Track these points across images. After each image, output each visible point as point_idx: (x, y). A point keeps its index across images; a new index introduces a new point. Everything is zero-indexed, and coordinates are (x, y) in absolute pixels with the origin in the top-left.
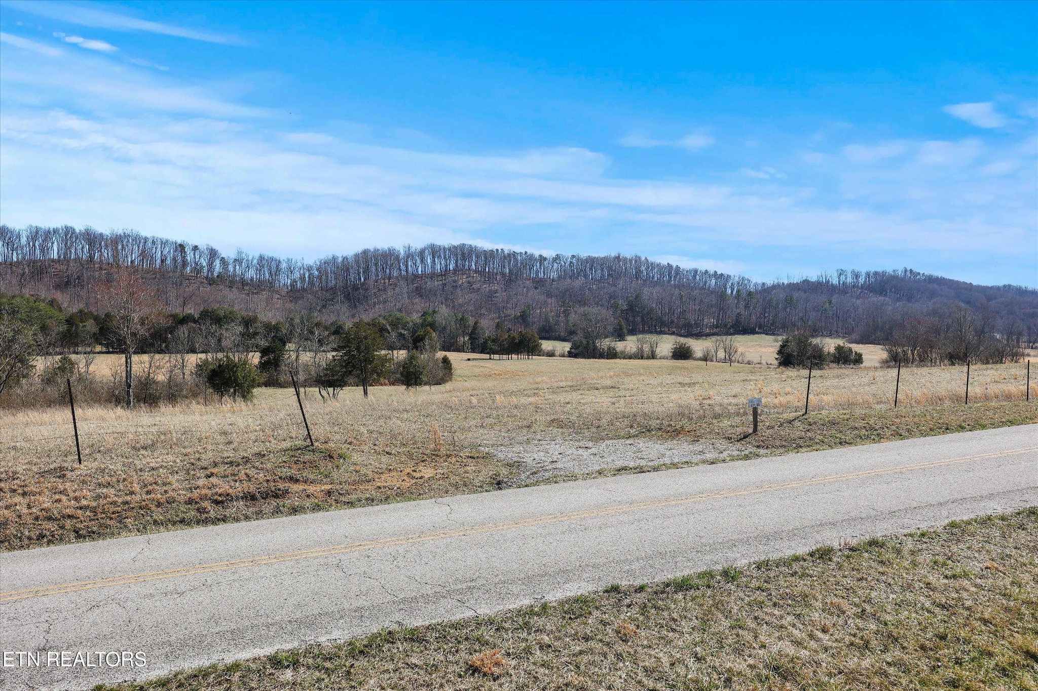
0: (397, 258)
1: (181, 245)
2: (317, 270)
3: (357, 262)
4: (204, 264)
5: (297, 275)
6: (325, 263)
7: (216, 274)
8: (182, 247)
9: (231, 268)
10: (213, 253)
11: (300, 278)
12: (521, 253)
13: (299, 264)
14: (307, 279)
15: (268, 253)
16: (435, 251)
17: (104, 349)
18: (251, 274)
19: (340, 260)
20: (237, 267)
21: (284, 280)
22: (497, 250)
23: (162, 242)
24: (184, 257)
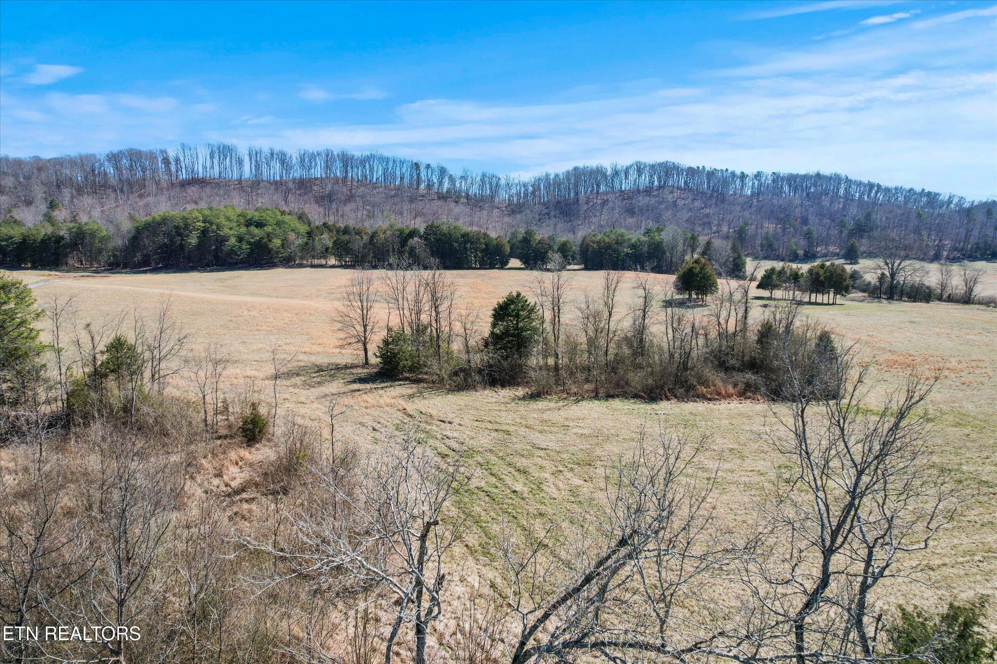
0: (605, 175)
1: (416, 164)
2: (532, 186)
3: (568, 179)
4: (435, 180)
5: (514, 191)
6: (539, 180)
7: (445, 190)
8: (417, 166)
9: (458, 185)
10: (443, 171)
11: (517, 194)
12: (722, 170)
13: (516, 181)
14: (522, 195)
15: (490, 171)
16: (640, 169)
17: (337, 263)
18: (474, 190)
19: (552, 177)
20: (463, 183)
21: (503, 195)
22: (698, 167)
23: (401, 161)
24: (418, 175)
